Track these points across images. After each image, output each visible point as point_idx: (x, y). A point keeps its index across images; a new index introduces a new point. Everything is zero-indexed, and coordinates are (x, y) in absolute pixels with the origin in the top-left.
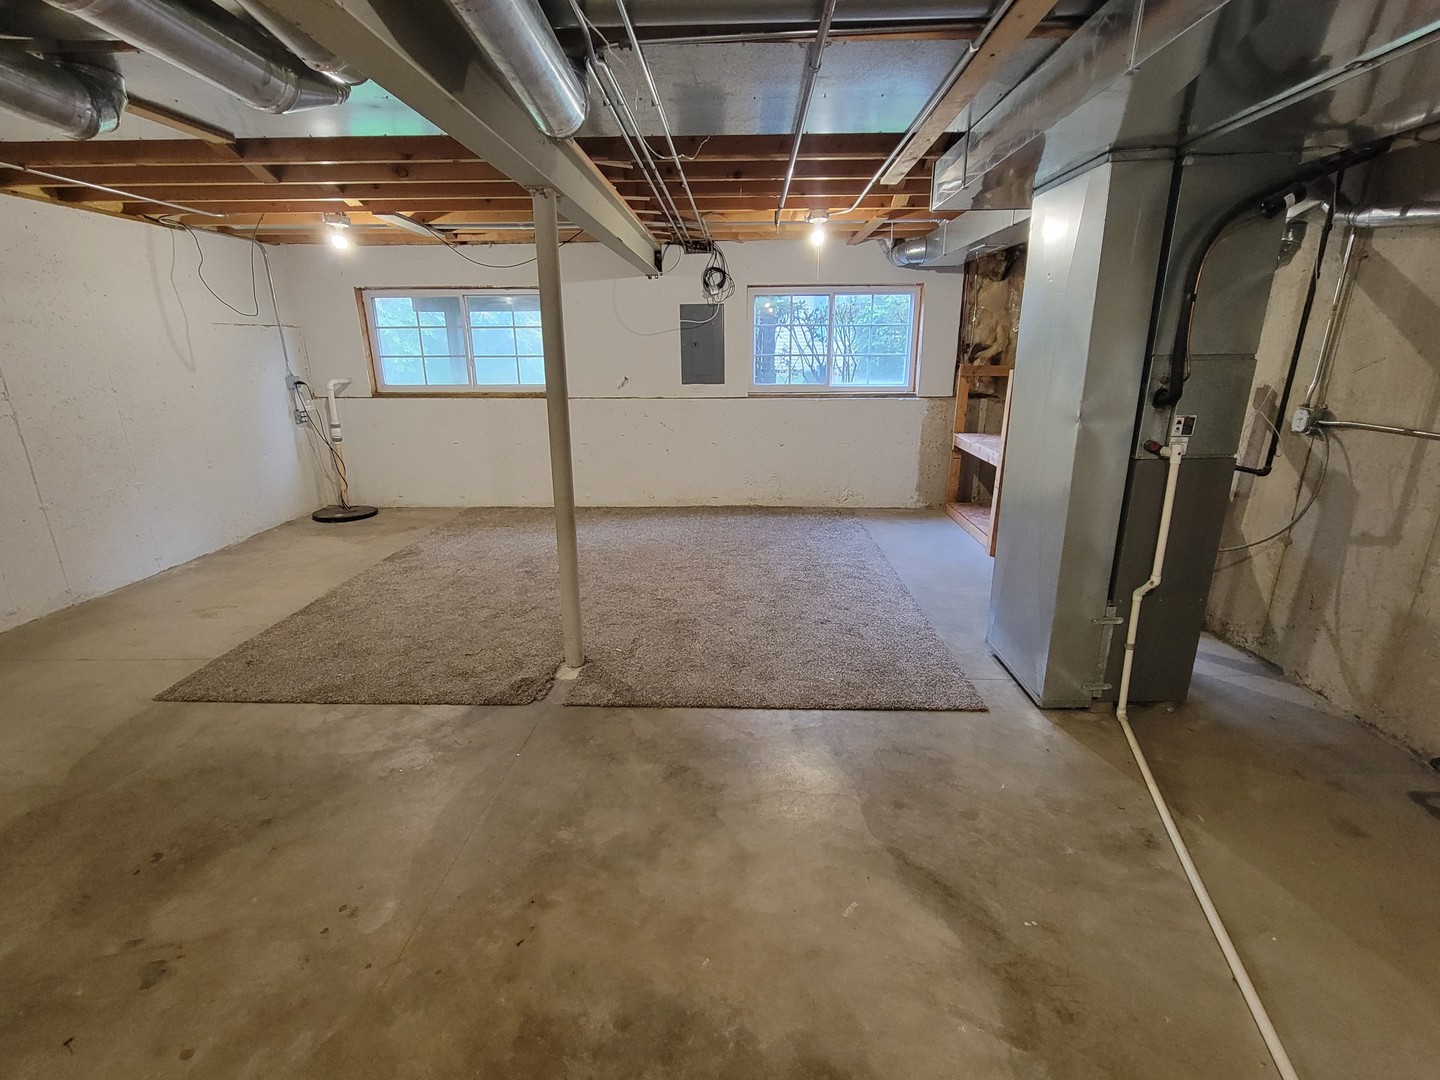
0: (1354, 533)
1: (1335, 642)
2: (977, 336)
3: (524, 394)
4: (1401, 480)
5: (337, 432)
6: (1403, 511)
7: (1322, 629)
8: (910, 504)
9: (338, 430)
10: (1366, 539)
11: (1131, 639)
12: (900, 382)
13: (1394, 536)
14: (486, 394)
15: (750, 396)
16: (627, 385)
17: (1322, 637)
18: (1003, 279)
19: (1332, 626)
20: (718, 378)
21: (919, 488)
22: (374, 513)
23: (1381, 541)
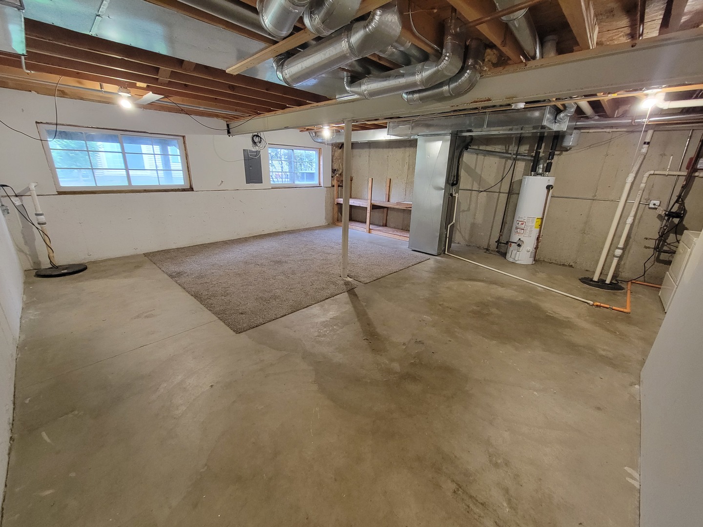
0: (461, 210)
1: (460, 232)
2: (336, 167)
3: (169, 190)
4: (469, 199)
5: (42, 219)
6: (470, 205)
7: (457, 230)
8: (324, 224)
9: (42, 217)
10: (464, 211)
11: (448, 236)
12: (315, 182)
13: (469, 209)
14: (145, 190)
15: (272, 188)
16: (222, 184)
17: (457, 232)
18: (340, 149)
19: (459, 229)
20: (260, 181)
21: (325, 219)
22: (85, 269)
23: (466, 211)
